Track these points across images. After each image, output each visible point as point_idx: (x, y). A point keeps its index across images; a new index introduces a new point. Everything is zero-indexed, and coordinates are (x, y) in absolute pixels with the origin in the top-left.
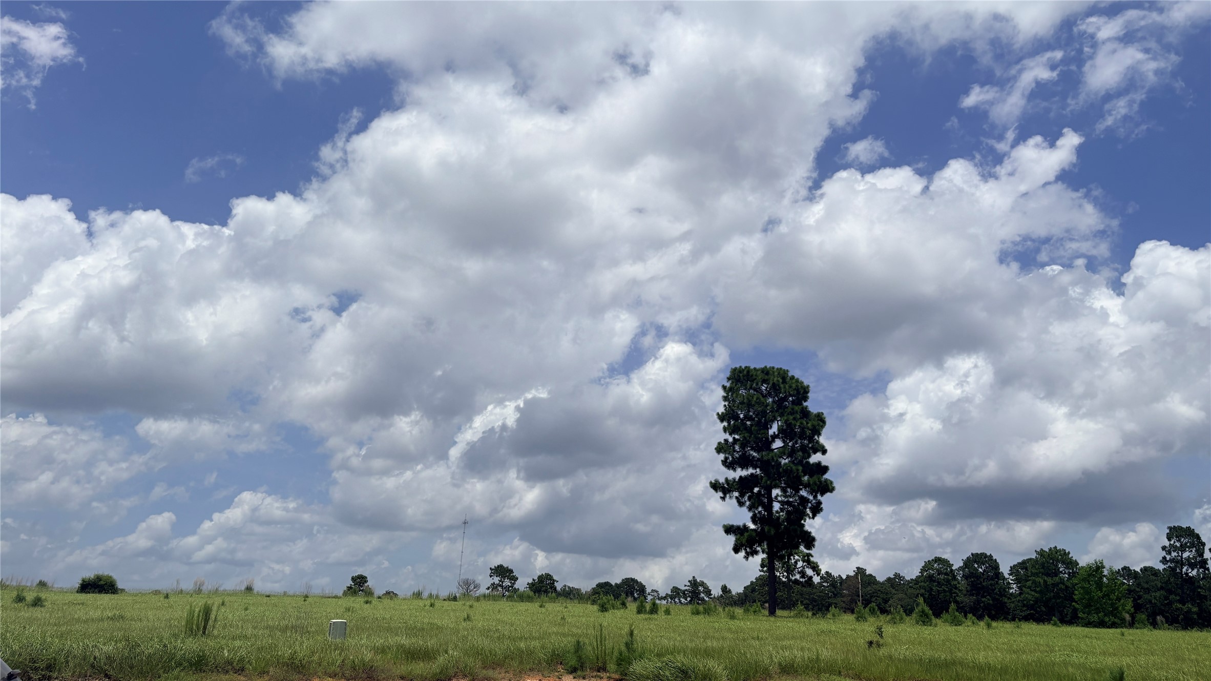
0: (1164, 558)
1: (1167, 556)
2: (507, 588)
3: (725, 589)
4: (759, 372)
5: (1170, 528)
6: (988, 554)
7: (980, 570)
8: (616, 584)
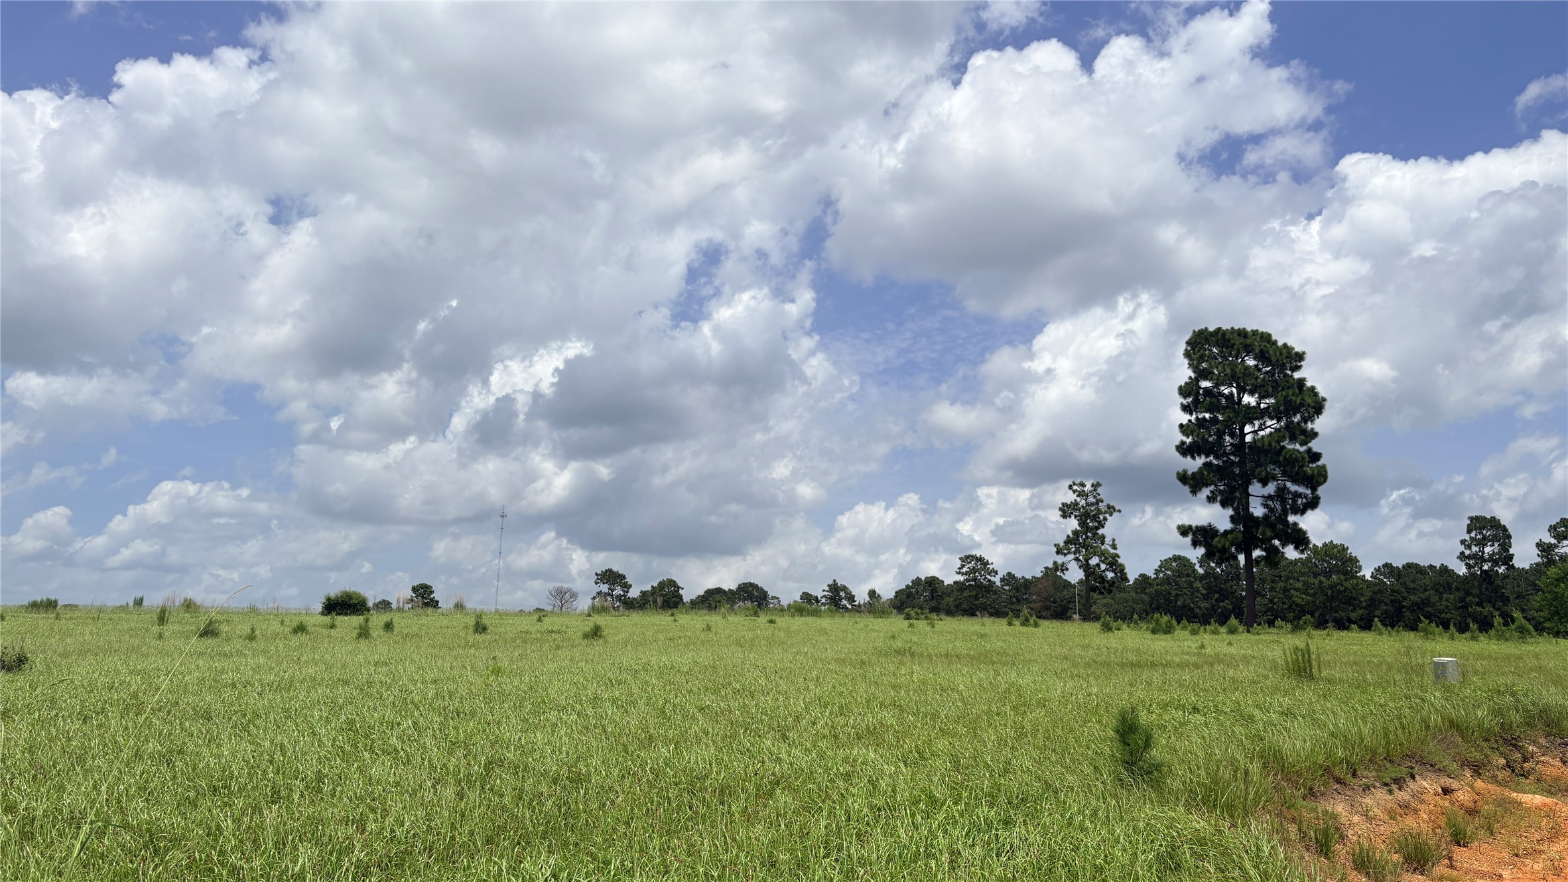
0: (1462, 553)
1: (1465, 551)
2: (619, 598)
3: (872, 594)
8: (730, 591)
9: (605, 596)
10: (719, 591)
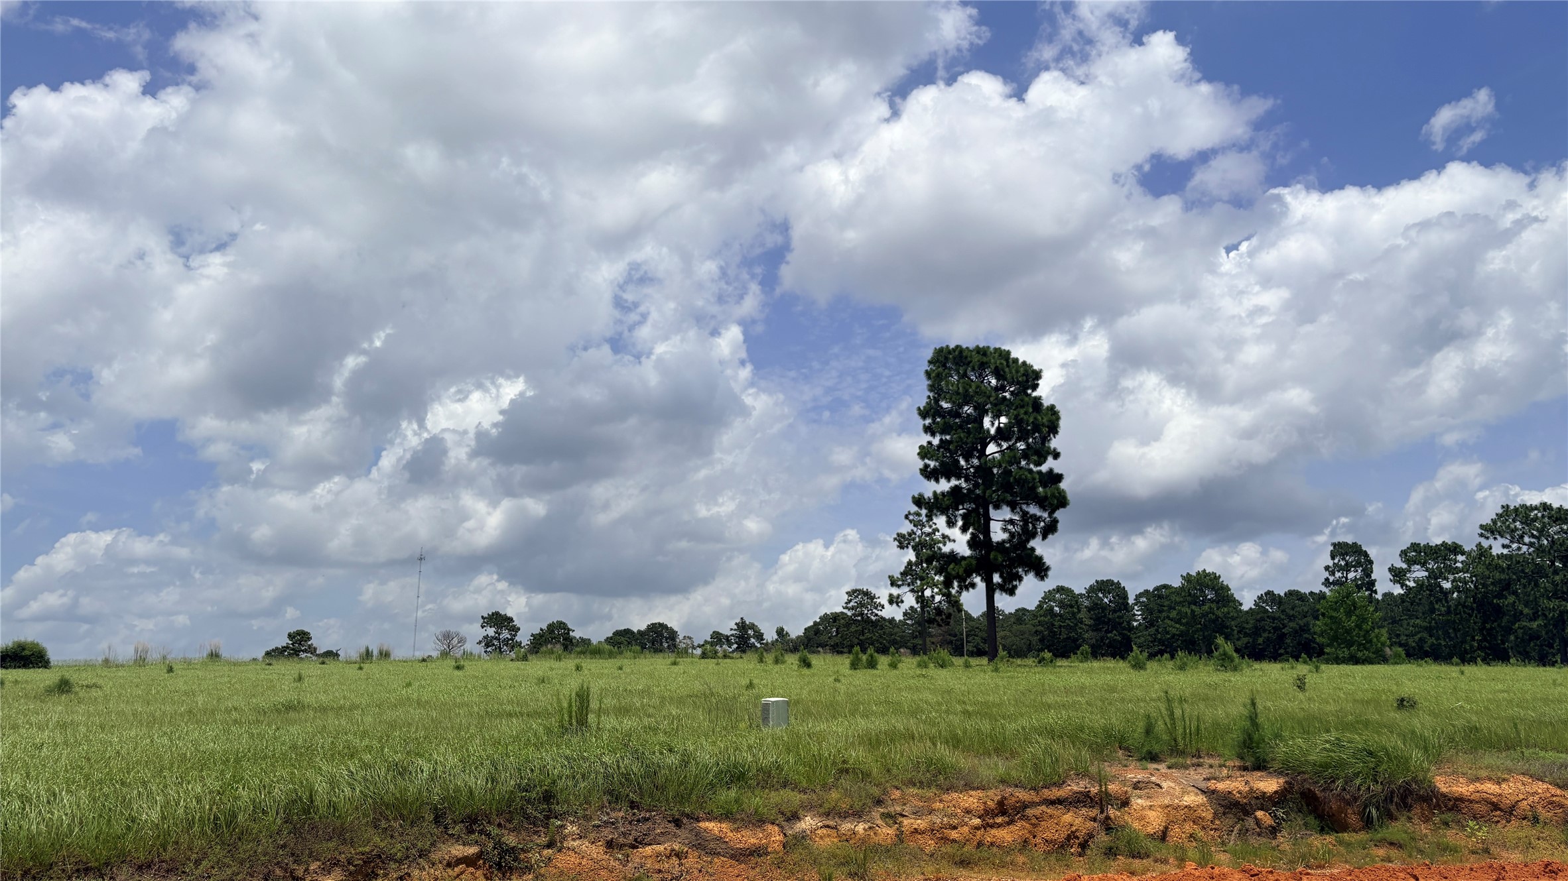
0: (1327, 579)
1: (1330, 577)
2: (505, 642)
4: (974, 353)
5: (1334, 545)
6: (1116, 581)
7: (1106, 600)
8: (639, 631)
9: (491, 641)
10: (627, 632)
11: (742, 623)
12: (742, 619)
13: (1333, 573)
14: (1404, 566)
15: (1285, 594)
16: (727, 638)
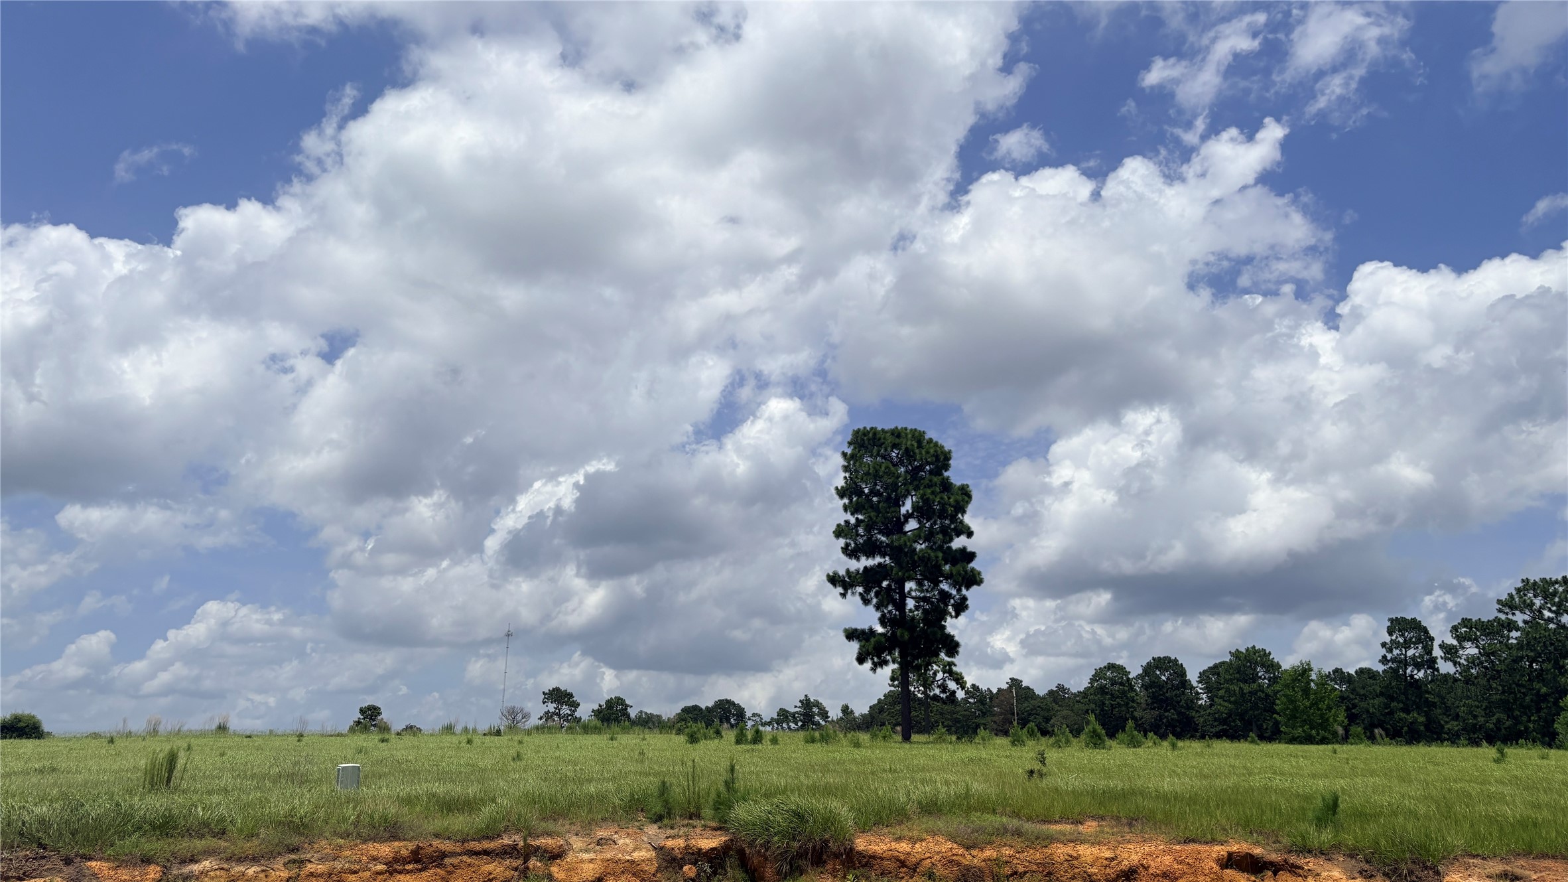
0: (1384, 657)
1: (1387, 654)
2: (566, 718)
3: (845, 710)
4: (889, 434)
5: (1391, 620)
6: (1173, 658)
7: (1163, 678)
8: (707, 708)
9: (552, 716)
10: (696, 708)
11: (806, 700)
12: (806, 696)
13: (1390, 650)
14: (1455, 642)
15: (1356, 672)
16: (793, 715)
